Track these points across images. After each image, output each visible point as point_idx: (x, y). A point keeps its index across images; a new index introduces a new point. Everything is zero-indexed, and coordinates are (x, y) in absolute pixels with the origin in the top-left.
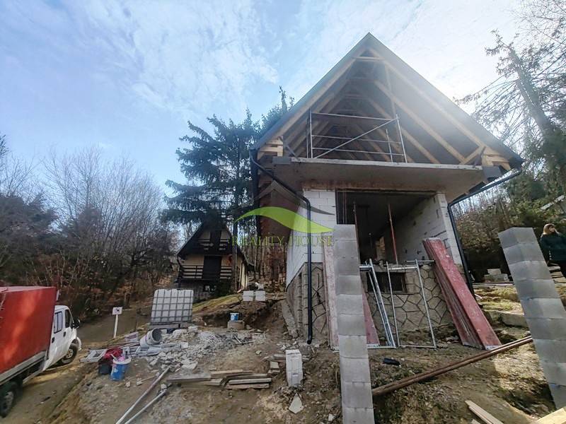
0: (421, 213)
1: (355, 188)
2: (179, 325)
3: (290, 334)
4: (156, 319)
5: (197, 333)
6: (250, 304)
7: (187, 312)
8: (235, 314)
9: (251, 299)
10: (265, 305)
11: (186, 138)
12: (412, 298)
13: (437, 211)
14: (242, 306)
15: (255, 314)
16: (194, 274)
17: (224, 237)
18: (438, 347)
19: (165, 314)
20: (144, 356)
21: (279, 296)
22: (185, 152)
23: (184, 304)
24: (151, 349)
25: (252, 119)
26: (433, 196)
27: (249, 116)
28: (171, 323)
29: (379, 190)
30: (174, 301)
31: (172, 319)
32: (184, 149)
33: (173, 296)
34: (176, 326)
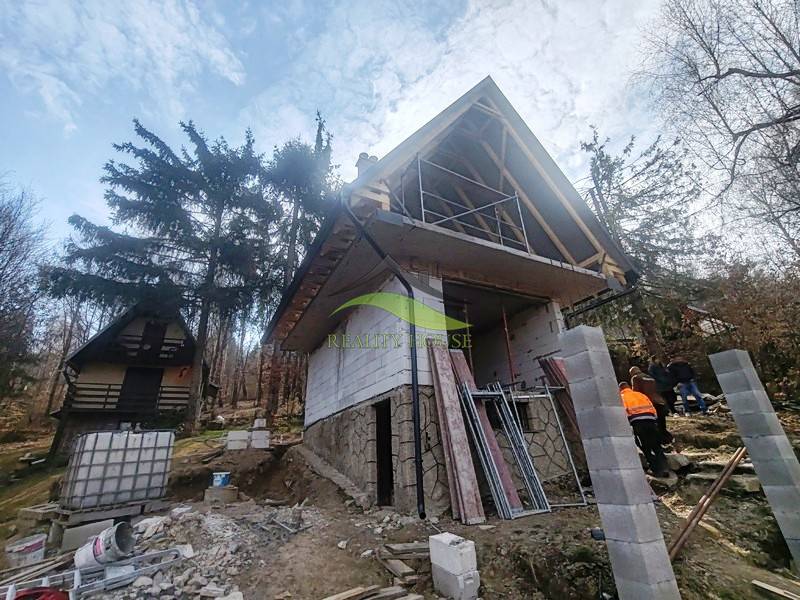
0: (524, 324)
1: (467, 279)
2: (143, 507)
3: (358, 504)
4: (87, 500)
5: (199, 521)
6: (243, 453)
7: (160, 478)
8: (223, 474)
9: (244, 446)
10: (268, 455)
11: (129, 146)
12: (537, 438)
13: (551, 323)
14: (229, 458)
15: (252, 471)
16: (103, 400)
17: (172, 335)
18: (589, 504)
19: (111, 486)
20: (99, 592)
21: (285, 438)
22: (122, 170)
23: (153, 461)
24: (112, 574)
25: (254, 147)
26: (546, 304)
27: (250, 144)
28: (123, 504)
29: (494, 287)
30: (132, 457)
31: (125, 497)
32: (121, 165)
33: (130, 446)
34: (137, 509)
